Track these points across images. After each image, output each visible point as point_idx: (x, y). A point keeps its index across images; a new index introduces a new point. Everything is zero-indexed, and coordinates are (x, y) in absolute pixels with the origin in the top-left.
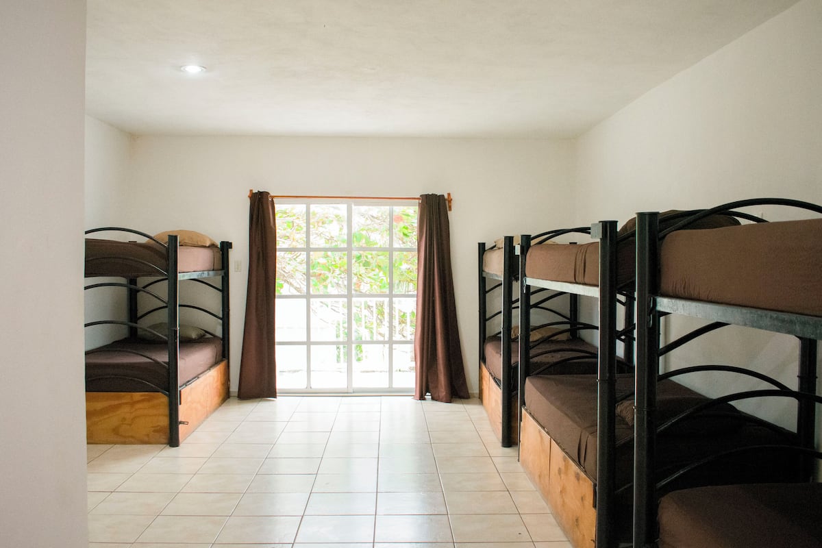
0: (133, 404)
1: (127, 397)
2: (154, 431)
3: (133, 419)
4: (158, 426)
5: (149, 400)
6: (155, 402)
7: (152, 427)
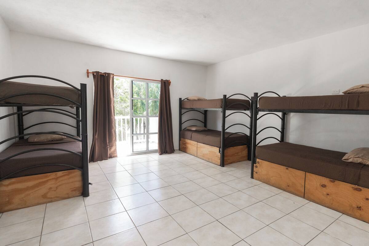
0: (57, 179)
1: (52, 175)
2: (72, 191)
3: (57, 188)
4: (75, 187)
5: (68, 175)
6: (73, 175)
7: (70, 189)
